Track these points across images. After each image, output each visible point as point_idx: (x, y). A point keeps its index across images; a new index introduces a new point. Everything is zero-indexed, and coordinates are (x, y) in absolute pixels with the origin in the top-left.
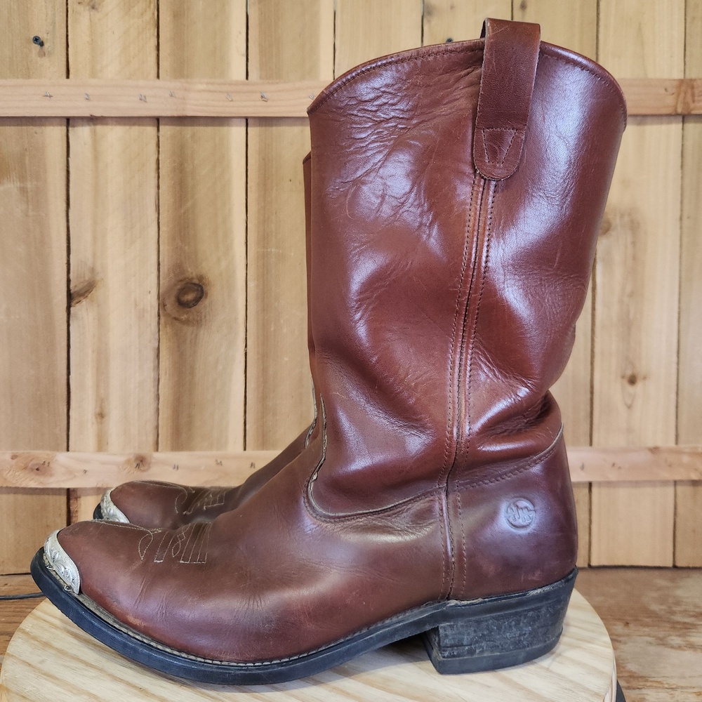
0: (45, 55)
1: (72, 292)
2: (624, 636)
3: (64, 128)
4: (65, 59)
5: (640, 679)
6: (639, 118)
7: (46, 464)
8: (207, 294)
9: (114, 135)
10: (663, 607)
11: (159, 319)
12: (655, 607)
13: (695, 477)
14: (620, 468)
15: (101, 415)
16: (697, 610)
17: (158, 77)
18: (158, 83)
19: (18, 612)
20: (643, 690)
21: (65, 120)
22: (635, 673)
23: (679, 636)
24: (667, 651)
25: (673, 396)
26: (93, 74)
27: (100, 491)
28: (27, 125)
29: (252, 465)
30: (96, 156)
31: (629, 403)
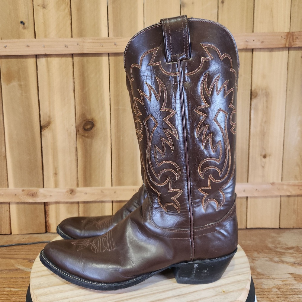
0: (25, 28)
1: (42, 125)
2: (257, 257)
3: (35, 59)
4: (33, 30)
5: (261, 275)
6: (270, 49)
7: (36, 193)
8: (95, 125)
9: (55, 61)
10: (273, 245)
11: (77, 136)
12: (270, 245)
13: (288, 194)
14: (259, 191)
15: (56, 174)
16: (286, 246)
17: (72, 37)
18: (72, 39)
20: (262, 279)
21: (35, 56)
22: (260, 272)
23: (278, 257)
24: (272, 263)
25: (281, 162)
26: (46, 36)
27: (57, 203)
28: (20, 58)
29: (115, 192)
30: (49, 71)
31: (263, 165)
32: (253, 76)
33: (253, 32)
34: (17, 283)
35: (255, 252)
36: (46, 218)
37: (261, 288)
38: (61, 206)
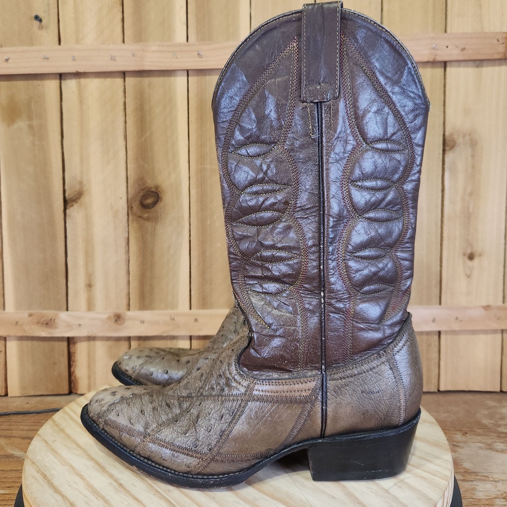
0: (43, 28)
1: (67, 198)
2: (462, 442)
3: (58, 81)
4: (57, 31)
5: (473, 474)
6: (478, 63)
7: (53, 320)
8: (161, 199)
9: (93, 84)
10: (492, 421)
11: (128, 217)
12: (486, 421)
14: (461, 321)
15: (90, 286)
17: (124, 42)
18: (123, 46)
19: (37, 422)
20: (475, 482)
21: (58, 76)
22: (469, 469)
23: (503, 443)
24: (493, 454)
25: (502, 268)
27: (91, 338)
28: (32, 79)
29: (196, 320)
30: (81, 101)
31: (469, 273)
32: (446, 110)
33: (446, 31)
34: (4, 480)
35: (457, 433)
36: (70, 366)
37: (473, 499)
38: (99, 344)
